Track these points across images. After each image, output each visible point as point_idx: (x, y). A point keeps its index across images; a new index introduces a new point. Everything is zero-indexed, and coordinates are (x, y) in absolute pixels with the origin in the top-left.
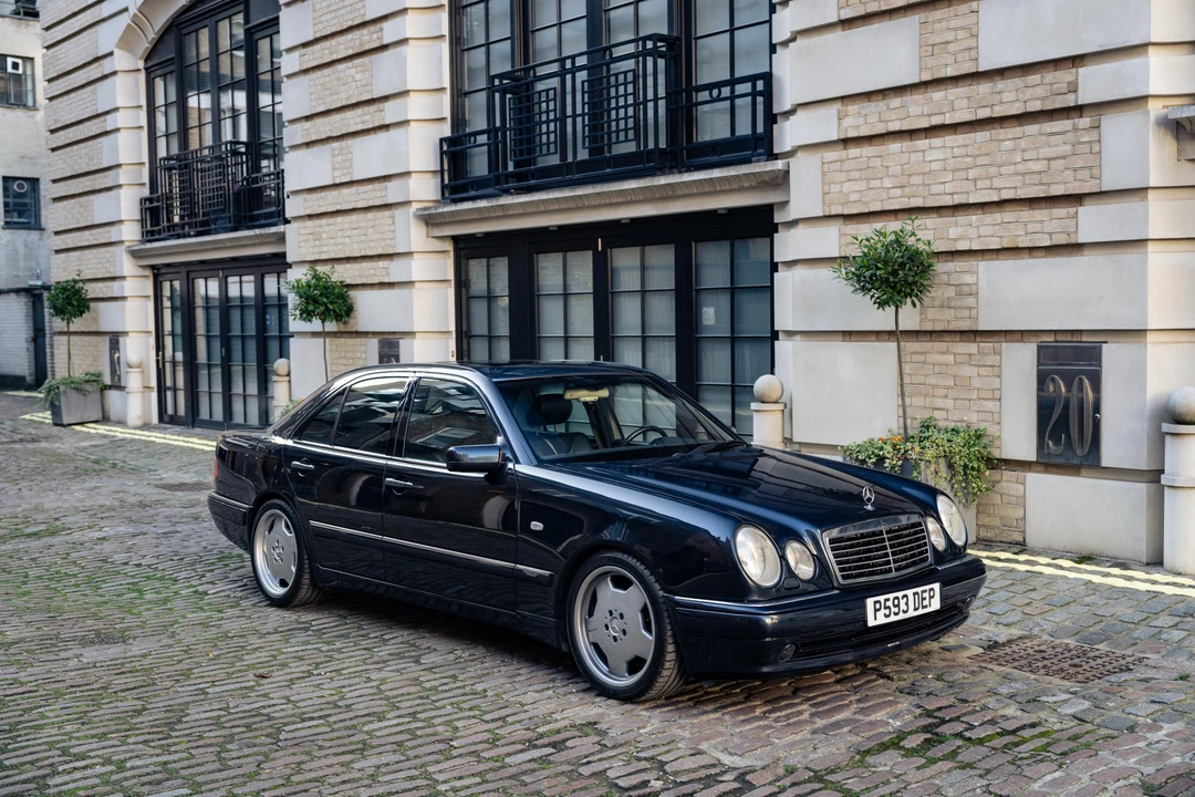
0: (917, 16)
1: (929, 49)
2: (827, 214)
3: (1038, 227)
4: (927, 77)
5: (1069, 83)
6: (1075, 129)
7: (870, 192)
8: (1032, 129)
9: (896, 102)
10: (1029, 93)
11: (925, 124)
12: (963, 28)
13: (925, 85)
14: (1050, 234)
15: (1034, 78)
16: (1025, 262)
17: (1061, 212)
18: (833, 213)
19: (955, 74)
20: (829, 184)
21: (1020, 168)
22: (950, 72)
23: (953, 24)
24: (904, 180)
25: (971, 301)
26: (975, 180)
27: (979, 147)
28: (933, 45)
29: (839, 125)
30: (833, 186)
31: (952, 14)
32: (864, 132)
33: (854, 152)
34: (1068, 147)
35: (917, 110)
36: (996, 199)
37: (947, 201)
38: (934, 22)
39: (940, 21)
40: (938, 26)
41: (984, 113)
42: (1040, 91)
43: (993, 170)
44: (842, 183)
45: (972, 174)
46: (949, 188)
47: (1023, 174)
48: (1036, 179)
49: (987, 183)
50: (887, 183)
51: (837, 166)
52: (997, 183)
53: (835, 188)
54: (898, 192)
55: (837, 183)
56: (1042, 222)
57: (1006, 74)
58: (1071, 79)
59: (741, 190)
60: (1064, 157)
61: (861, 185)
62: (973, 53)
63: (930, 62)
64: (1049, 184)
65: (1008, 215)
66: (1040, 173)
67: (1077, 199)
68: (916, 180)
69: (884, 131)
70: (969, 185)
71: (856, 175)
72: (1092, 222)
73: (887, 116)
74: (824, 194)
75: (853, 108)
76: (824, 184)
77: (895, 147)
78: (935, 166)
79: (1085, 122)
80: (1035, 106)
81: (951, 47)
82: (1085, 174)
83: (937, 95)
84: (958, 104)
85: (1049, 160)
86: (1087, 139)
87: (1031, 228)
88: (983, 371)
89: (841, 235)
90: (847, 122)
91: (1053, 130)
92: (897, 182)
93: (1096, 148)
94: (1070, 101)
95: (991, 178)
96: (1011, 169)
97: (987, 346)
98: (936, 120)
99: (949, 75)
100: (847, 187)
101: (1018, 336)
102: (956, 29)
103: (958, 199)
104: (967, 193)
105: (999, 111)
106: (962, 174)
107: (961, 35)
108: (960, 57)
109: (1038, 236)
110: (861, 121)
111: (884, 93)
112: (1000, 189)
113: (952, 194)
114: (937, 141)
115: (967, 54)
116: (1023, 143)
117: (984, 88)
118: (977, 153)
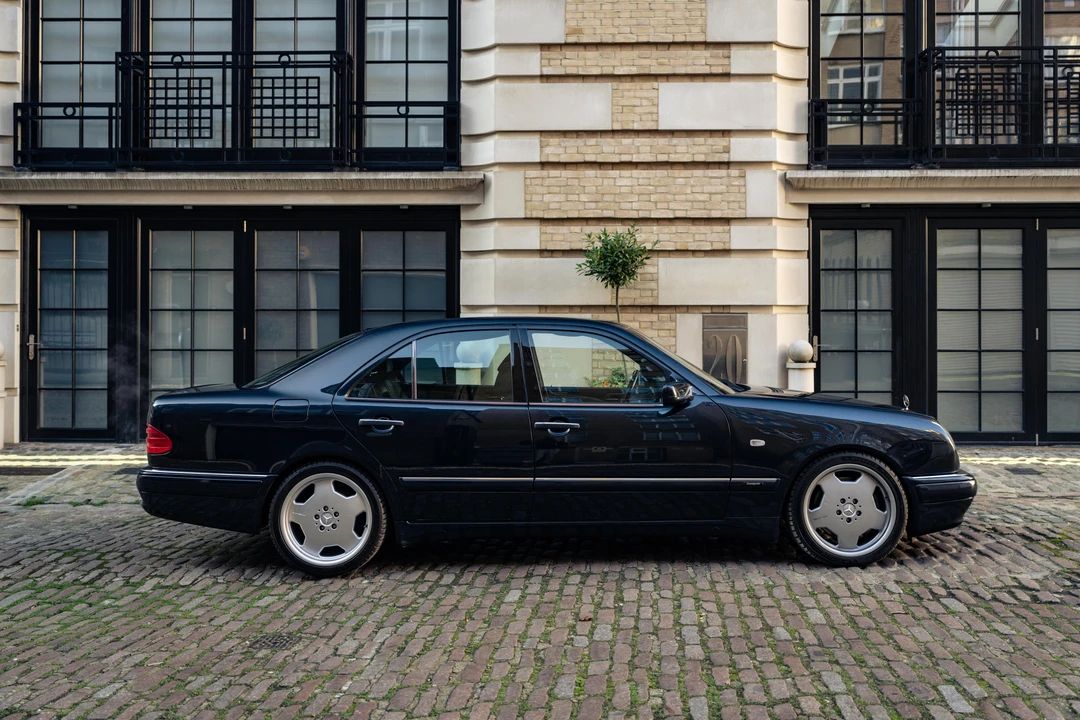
0: (610, 84)
1: (618, 108)
2: (529, 216)
3: (703, 237)
4: (617, 127)
5: (724, 147)
6: (729, 176)
7: (569, 203)
8: (699, 173)
9: (592, 141)
10: (696, 149)
11: (616, 159)
12: (646, 98)
13: (614, 132)
14: (712, 243)
15: (700, 140)
16: (690, 260)
17: (718, 228)
18: (534, 216)
19: (640, 128)
20: (532, 194)
21: (690, 197)
22: (636, 126)
23: (639, 94)
24: (599, 197)
25: (653, 285)
26: (656, 203)
27: (659, 181)
28: (623, 106)
29: (541, 151)
30: (534, 196)
31: (638, 87)
32: (564, 159)
33: (554, 173)
34: (724, 187)
35: (609, 150)
36: (672, 216)
37: (634, 215)
38: (623, 90)
39: (629, 90)
40: (626, 93)
41: (662, 158)
42: (703, 149)
43: (669, 197)
44: (543, 194)
45: (653, 198)
46: (635, 206)
47: (692, 202)
48: (702, 205)
49: (665, 205)
50: (584, 198)
51: (539, 181)
52: (673, 206)
53: (535, 198)
54: (593, 205)
55: (538, 194)
56: (705, 234)
57: (676, 134)
58: (725, 144)
59: (436, 191)
60: (721, 193)
61: (562, 198)
62: (654, 117)
63: (620, 117)
64: (710, 210)
65: (681, 228)
66: (704, 202)
67: (727, 221)
68: (607, 198)
69: (582, 161)
70: (651, 206)
71: (557, 190)
72: (739, 236)
73: (583, 150)
74: (526, 201)
75: (554, 141)
76: (526, 194)
77: (591, 173)
78: (623, 190)
79: (734, 172)
80: (701, 158)
81: (637, 110)
82: (736, 205)
83: (626, 141)
84: (643, 149)
85: (711, 194)
86: (737, 183)
87: (697, 237)
88: (662, 333)
89: (541, 233)
90: (548, 150)
91: (714, 175)
92: (593, 198)
93: (743, 190)
94: (724, 158)
95: (668, 202)
96: (683, 197)
97: (665, 316)
98: (625, 158)
99: (636, 128)
100: (547, 198)
101: (685, 309)
102: (641, 98)
103: (642, 214)
104: (650, 211)
105: (673, 158)
106: (646, 197)
107: (645, 102)
108: (644, 117)
109: (703, 243)
110: (561, 150)
111: (578, 133)
112: (674, 210)
113: (638, 210)
114: (626, 173)
115: (649, 116)
116: (692, 181)
117: (662, 141)
118: (657, 184)
